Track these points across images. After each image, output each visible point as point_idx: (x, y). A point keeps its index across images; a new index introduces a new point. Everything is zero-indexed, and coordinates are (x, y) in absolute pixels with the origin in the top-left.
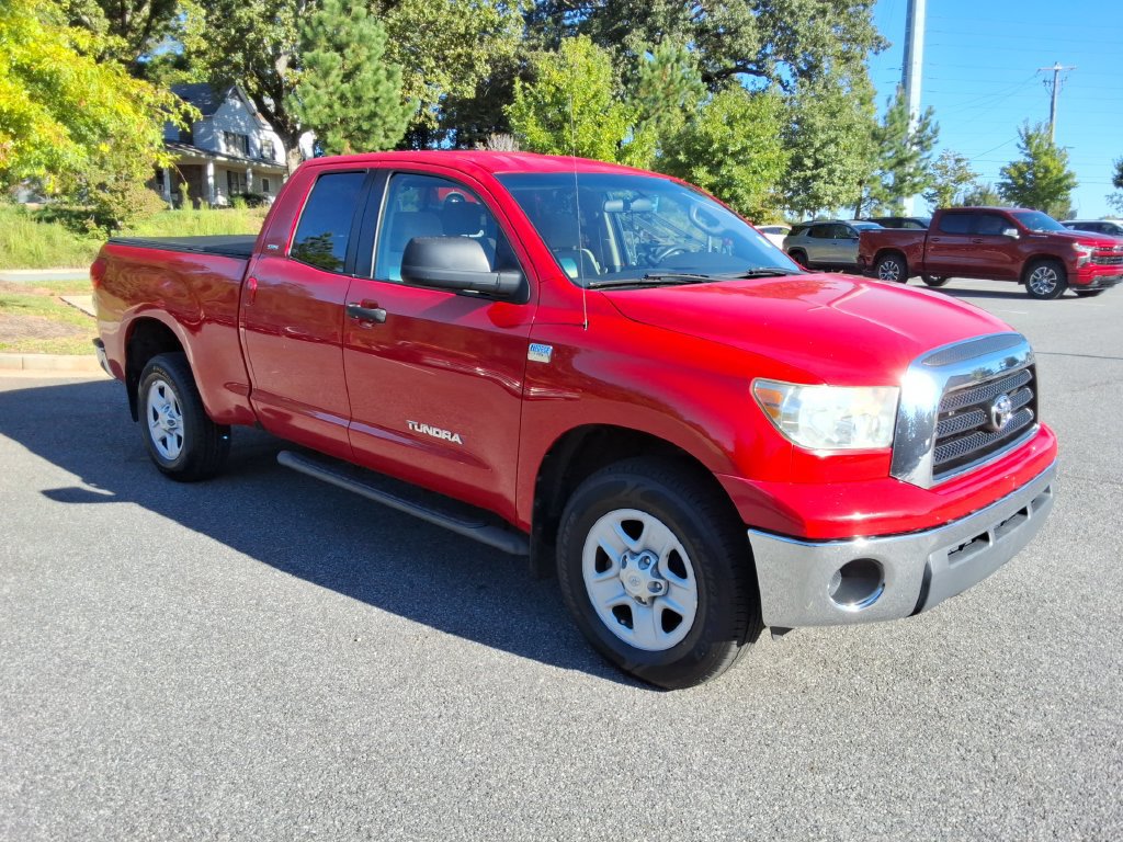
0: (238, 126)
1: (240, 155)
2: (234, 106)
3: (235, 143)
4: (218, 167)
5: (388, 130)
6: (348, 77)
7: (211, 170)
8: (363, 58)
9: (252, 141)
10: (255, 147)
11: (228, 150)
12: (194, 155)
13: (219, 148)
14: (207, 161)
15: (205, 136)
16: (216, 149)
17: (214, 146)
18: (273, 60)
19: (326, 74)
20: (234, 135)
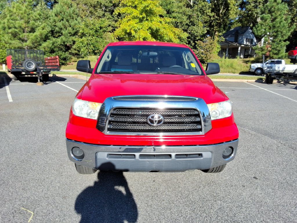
0: (250, 36)
1: (249, 44)
2: (250, 31)
3: (248, 41)
4: (242, 48)
5: (284, 35)
6: (273, 20)
7: (239, 49)
8: (278, 15)
9: (254, 40)
10: (254, 42)
11: (246, 43)
12: (235, 45)
13: (244, 43)
14: (239, 46)
15: (240, 40)
16: (243, 43)
17: (242, 42)
18: (256, 18)
19: (266, 20)
20: (249, 39)
